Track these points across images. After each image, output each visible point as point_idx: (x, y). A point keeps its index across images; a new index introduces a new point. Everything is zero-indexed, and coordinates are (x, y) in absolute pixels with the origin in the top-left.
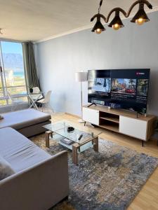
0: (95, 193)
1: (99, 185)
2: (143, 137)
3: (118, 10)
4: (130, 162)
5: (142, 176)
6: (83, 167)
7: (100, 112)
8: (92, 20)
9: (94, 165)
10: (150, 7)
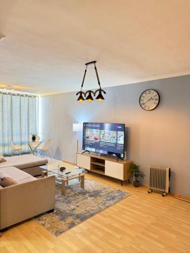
0: (74, 210)
1: (78, 206)
2: (121, 177)
3: (90, 92)
4: (106, 194)
5: (111, 202)
6: (69, 197)
7: (91, 157)
8: (77, 94)
9: (77, 196)
10: (105, 93)
